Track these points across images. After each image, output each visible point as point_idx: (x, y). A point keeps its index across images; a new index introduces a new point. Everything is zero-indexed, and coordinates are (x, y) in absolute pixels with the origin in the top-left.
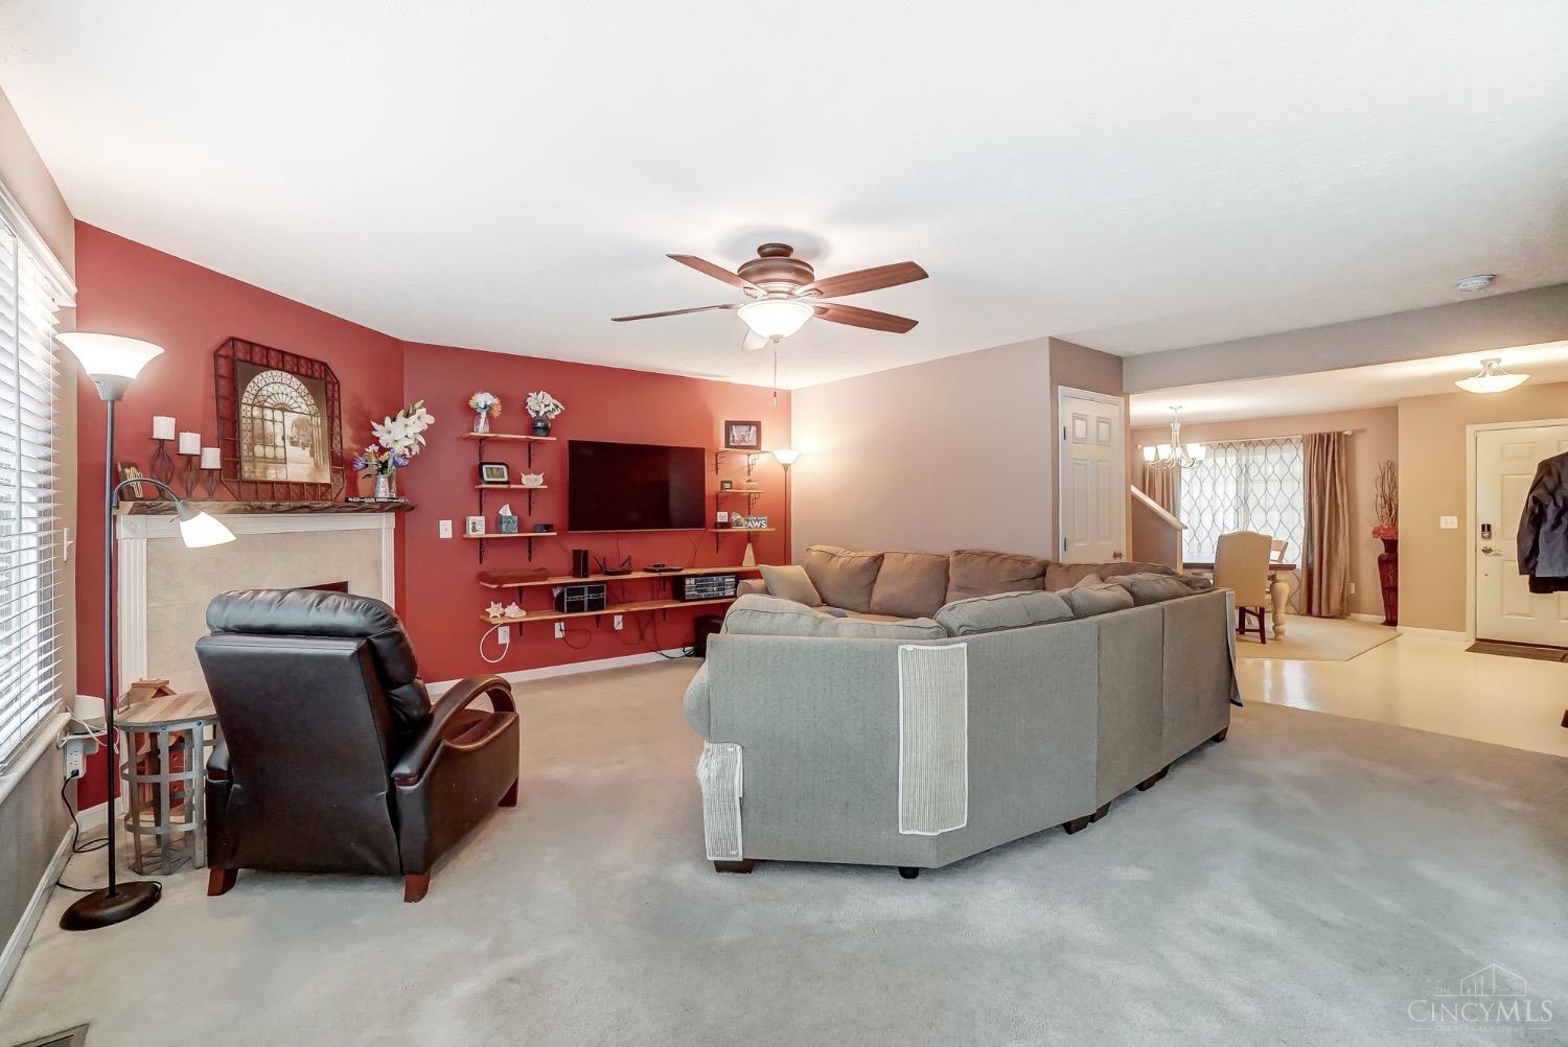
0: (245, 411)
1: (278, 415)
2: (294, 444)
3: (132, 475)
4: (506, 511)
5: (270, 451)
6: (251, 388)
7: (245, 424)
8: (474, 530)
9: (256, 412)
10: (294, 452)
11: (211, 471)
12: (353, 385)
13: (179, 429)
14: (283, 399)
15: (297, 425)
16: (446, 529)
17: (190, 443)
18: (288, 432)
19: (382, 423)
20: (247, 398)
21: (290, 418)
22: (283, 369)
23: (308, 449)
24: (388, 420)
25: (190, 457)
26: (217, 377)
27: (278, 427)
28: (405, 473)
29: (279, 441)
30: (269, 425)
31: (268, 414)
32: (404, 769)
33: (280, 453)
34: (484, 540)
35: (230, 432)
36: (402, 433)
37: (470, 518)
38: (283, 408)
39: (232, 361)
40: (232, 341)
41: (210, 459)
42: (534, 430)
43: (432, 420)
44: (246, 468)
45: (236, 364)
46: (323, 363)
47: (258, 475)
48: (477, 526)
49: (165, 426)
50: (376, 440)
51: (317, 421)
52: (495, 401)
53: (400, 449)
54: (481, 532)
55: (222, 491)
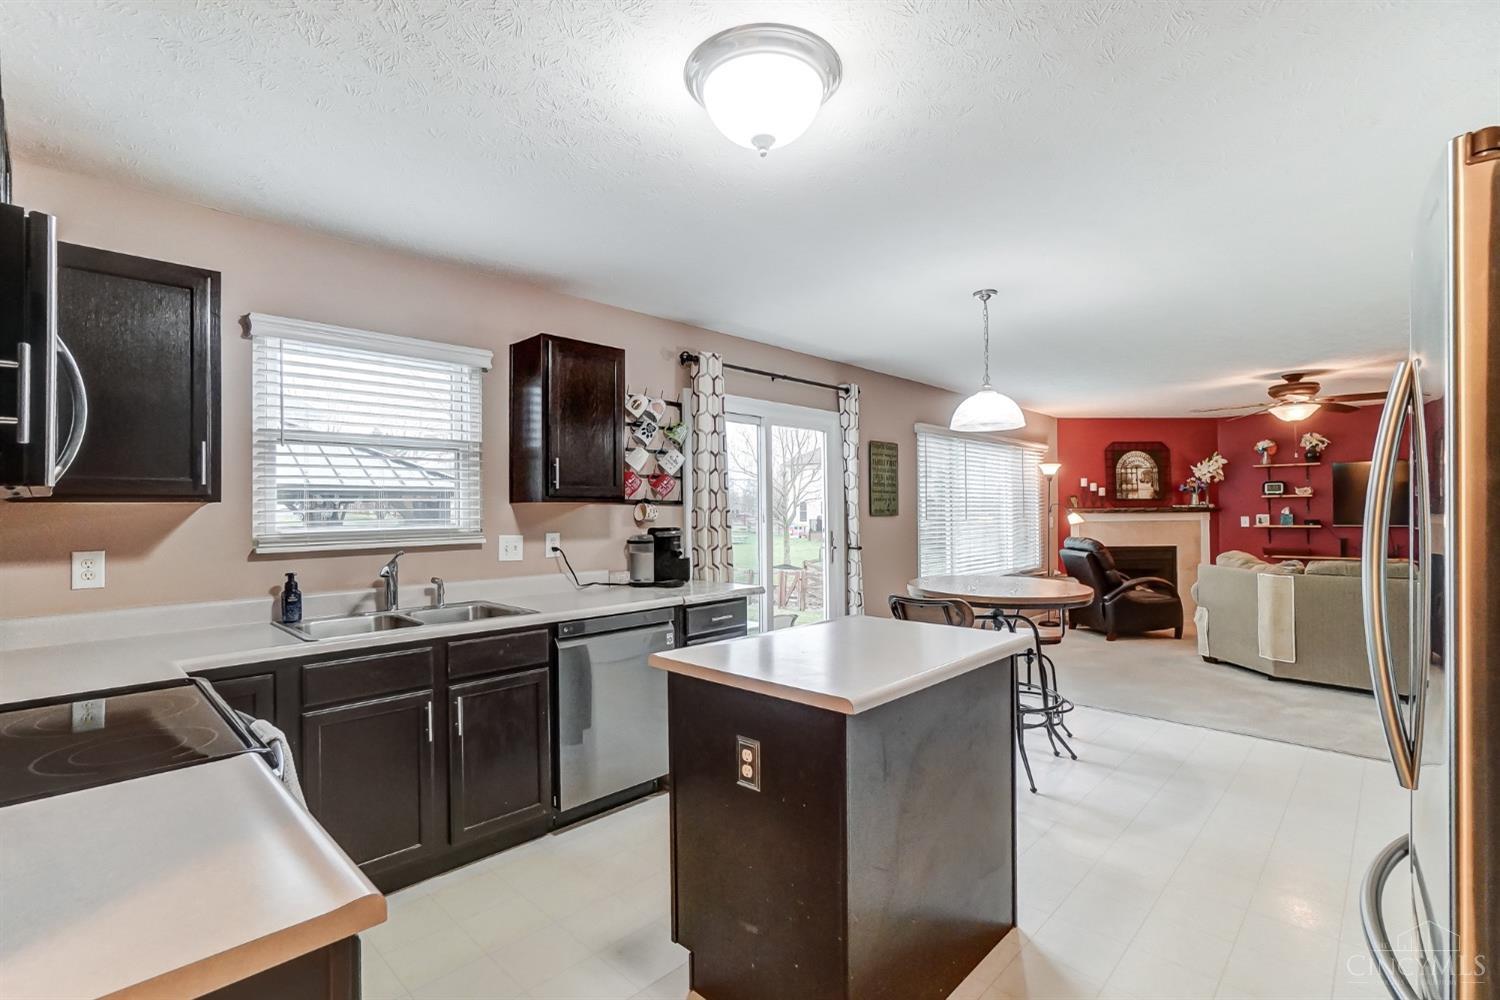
0: (1118, 471)
1: (1134, 471)
2: (1142, 482)
3: (1073, 500)
4: (1286, 511)
5: (1129, 486)
6: (1121, 461)
7: (1118, 477)
8: (1260, 522)
9: (1123, 471)
10: (1141, 485)
11: (1102, 497)
12: (1177, 449)
13: (1089, 483)
14: (1137, 463)
15: (1144, 473)
16: (1245, 522)
17: (1093, 487)
18: (1140, 477)
19: (1196, 466)
20: (1119, 465)
21: (1140, 471)
22: (1137, 450)
23: (1150, 484)
24: (1199, 465)
25: (1093, 492)
26: (1106, 459)
27: (1134, 476)
28: (1211, 490)
29: (1134, 481)
30: (1130, 476)
31: (1129, 471)
32: (1106, 597)
33: (1135, 486)
34: (1269, 529)
35: (1112, 481)
36: (1208, 469)
37: (1258, 516)
38: (1137, 467)
39: (1113, 451)
40: (1114, 443)
41: (1102, 492)
42: (1308, 459)
43: (1225, 461)
44: (1118, 494)
45: (1114, 453)
46: (1161, 443)
47: (1124, 497)
48: (1264, 520)
49: (1084, 482)
50: (1193, 475)
51: (1155, 470)
52: (1271, 444)
53: (1206, 479)
54: (1266, 523)
55: (1106, 504)
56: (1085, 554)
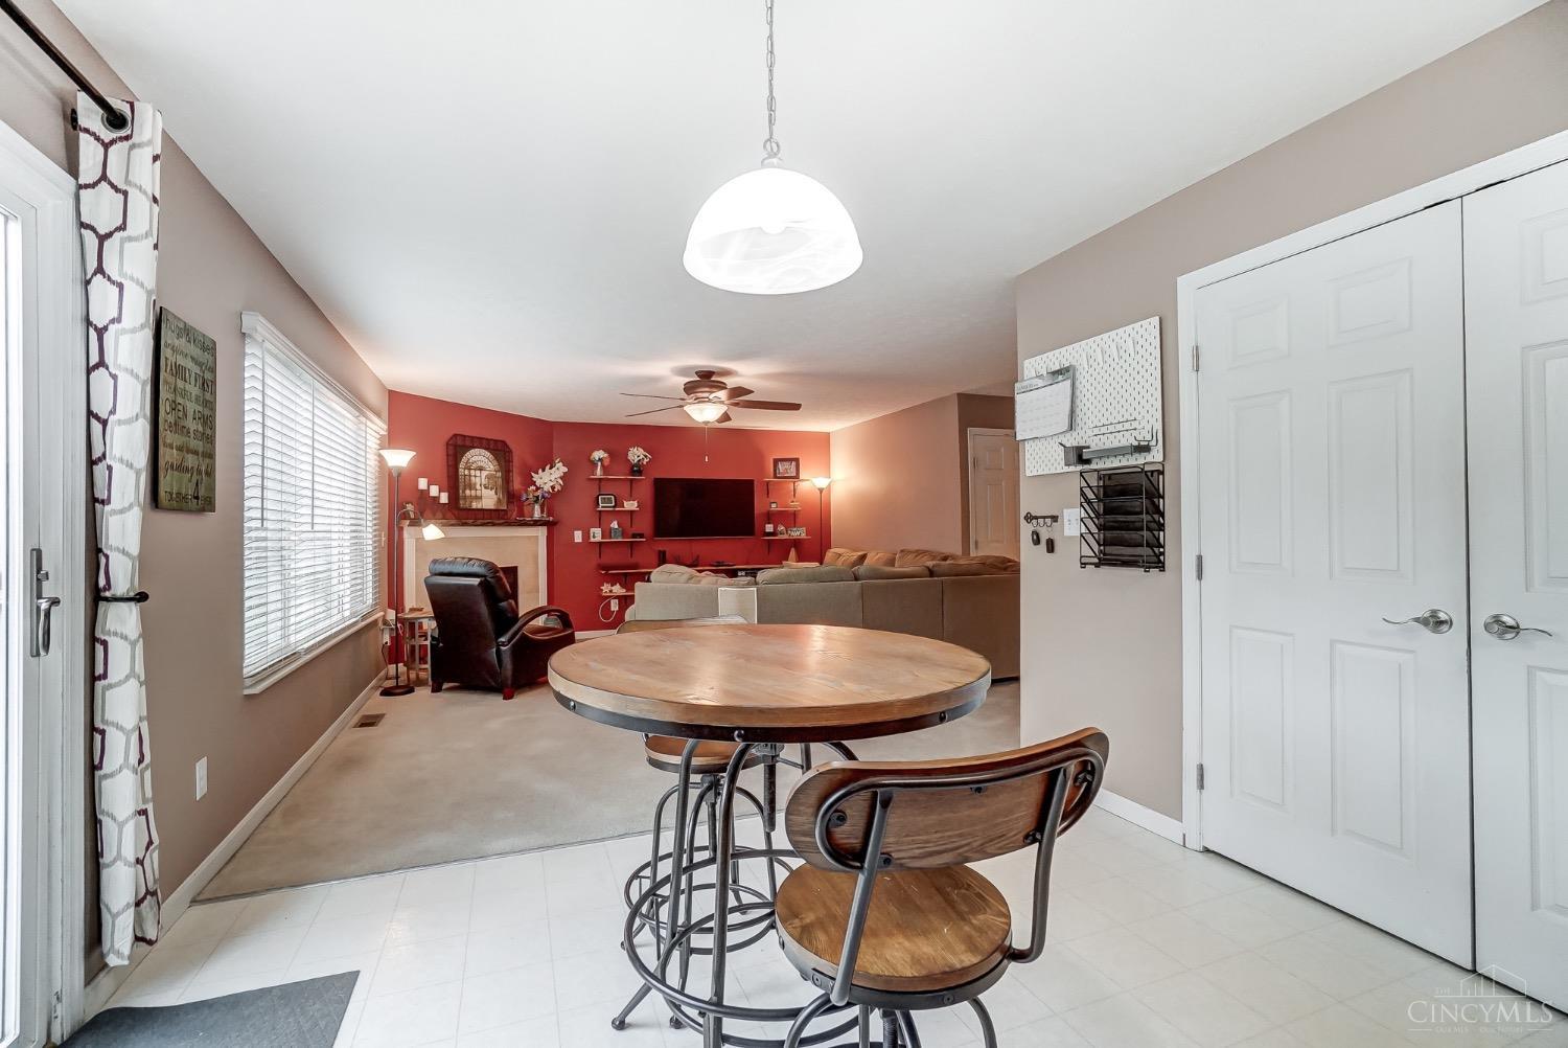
0: (461, 471)
1: (478, 473)
2: (486, 488)
3: (408, 507)
4: (615, 525)
5: (473, 493)
6: (464, 459)
7: (461, 479)
8: (594, 537)
9: (467, 472)
10: (486, 493)
11: (444, 504)
12: (520, 452)
13: (429, 484)
14: (481, 463)
15: (488, 477)
16: (578, 536)
17: (434, 491)
18: (484, 482)
19: (538, 473)
20: (462, 465)
21: (484, 473)
22: (481, 448)
23: (494, 490)
24: (541, 470)
25: (435, 497)
26: (448, 455)
27: (478, 480)
28: (549, 500)
29: (478, 487)
30: (473, 478)
31: (473, 472)
32: (503, 639)
33: (479, 493)
34: (600, 543)
35: (453, 484)
36: (549, 479)
37: (592, 530)
38: (481, 469)
39: (455, 446)
40: (455, 435)
41: (444, 498)
42: (633, 472)
43: (566, 470)
44: (461, 502)
45: (457, 447)
46: (503, 442)
47: (467, 506)
48: (597, 534)
49: (423, 483)
50: (534, 483)
51: (499, 474)
52: (606, 455)
53: (547, 488)
54: (598, 538)
55: (449, 514)
56: (476, 581)
